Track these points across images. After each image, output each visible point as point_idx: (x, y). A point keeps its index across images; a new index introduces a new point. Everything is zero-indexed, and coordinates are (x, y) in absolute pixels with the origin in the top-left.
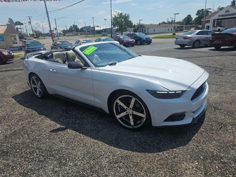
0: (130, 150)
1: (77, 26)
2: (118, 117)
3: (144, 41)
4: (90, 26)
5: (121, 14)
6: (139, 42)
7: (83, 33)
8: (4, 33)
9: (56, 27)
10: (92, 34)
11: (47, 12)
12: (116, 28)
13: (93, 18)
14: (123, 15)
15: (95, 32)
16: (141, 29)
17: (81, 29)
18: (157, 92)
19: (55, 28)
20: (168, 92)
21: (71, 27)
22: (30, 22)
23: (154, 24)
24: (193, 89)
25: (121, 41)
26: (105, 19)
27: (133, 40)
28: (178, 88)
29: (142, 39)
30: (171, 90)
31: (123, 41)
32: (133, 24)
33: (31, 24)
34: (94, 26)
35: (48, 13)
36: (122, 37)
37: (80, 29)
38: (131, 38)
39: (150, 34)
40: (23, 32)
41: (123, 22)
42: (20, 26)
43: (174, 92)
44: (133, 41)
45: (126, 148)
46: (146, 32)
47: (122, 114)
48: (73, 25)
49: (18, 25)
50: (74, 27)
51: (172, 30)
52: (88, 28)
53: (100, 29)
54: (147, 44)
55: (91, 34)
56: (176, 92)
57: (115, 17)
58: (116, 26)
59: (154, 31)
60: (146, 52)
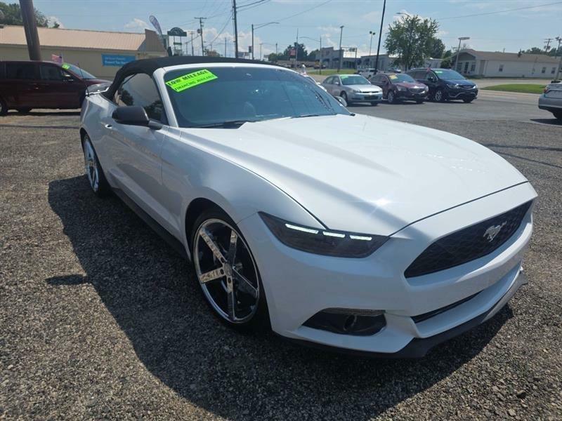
0: (175, 390)
1: (303, 45)
2: (204, 278)
3: (454, 91)
4: (332, 48)
5: (413, 21)
6: (439, 93)
7: (314, 63)
8: (138, 50)
9: (251, 45)
10: (335, 67)
11: (235, 7)
12: (396, 56)
13: (342, 27)
14: (420, 22)
15: (341, 63)
16: (464, 62)
17: (313, 54)
18: (288, 226)
19: (250, 47)
20: (321, 231)
21: (290, 47)
22: (200, 31)
23: (506, 52)
24: (419, 236)
25: (390, 87)
26: (371, 33)
27: (422, 86)
28: (363, 225)
29: (450, 86)
30: (330, 228)
31: (395, 87)
32: (446, 50)
33: (201, 35)
34: (341, 48)
35: (237, 10)
36: (393, 77)
37: (309, 53)
38: (420, 82)
39: (487, 78)
40: (185, 53)
41: (417, 40)
42: (179, 37)
43: (343, 236)
44: (422, 90)
45: (171, 378)
46: (477, 72)
47: (214, 275)
48: (295, 44)
49: (176, 35)
50: (295, 49)
51: (553, 72)
52: (328, 53)
53: (354, 57)
54: (462, 101)
55: (332, 68)
56: (352, 237)
57: (398, 27)
58: (396, 50)
59: (501, 70)
60: (444, 121)
